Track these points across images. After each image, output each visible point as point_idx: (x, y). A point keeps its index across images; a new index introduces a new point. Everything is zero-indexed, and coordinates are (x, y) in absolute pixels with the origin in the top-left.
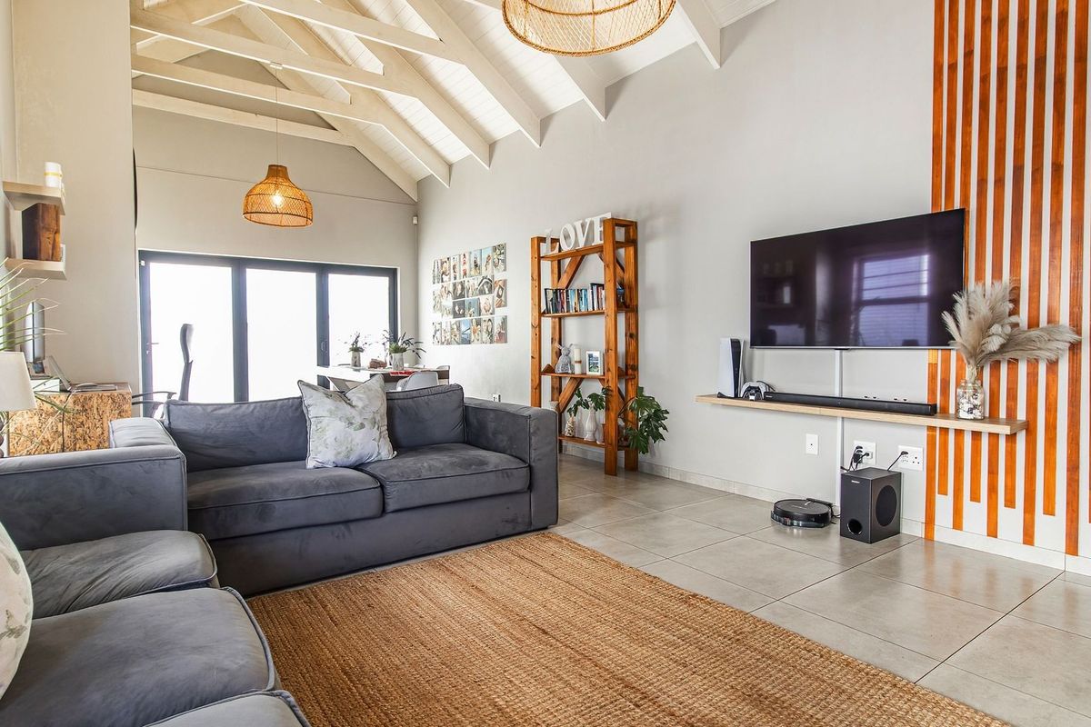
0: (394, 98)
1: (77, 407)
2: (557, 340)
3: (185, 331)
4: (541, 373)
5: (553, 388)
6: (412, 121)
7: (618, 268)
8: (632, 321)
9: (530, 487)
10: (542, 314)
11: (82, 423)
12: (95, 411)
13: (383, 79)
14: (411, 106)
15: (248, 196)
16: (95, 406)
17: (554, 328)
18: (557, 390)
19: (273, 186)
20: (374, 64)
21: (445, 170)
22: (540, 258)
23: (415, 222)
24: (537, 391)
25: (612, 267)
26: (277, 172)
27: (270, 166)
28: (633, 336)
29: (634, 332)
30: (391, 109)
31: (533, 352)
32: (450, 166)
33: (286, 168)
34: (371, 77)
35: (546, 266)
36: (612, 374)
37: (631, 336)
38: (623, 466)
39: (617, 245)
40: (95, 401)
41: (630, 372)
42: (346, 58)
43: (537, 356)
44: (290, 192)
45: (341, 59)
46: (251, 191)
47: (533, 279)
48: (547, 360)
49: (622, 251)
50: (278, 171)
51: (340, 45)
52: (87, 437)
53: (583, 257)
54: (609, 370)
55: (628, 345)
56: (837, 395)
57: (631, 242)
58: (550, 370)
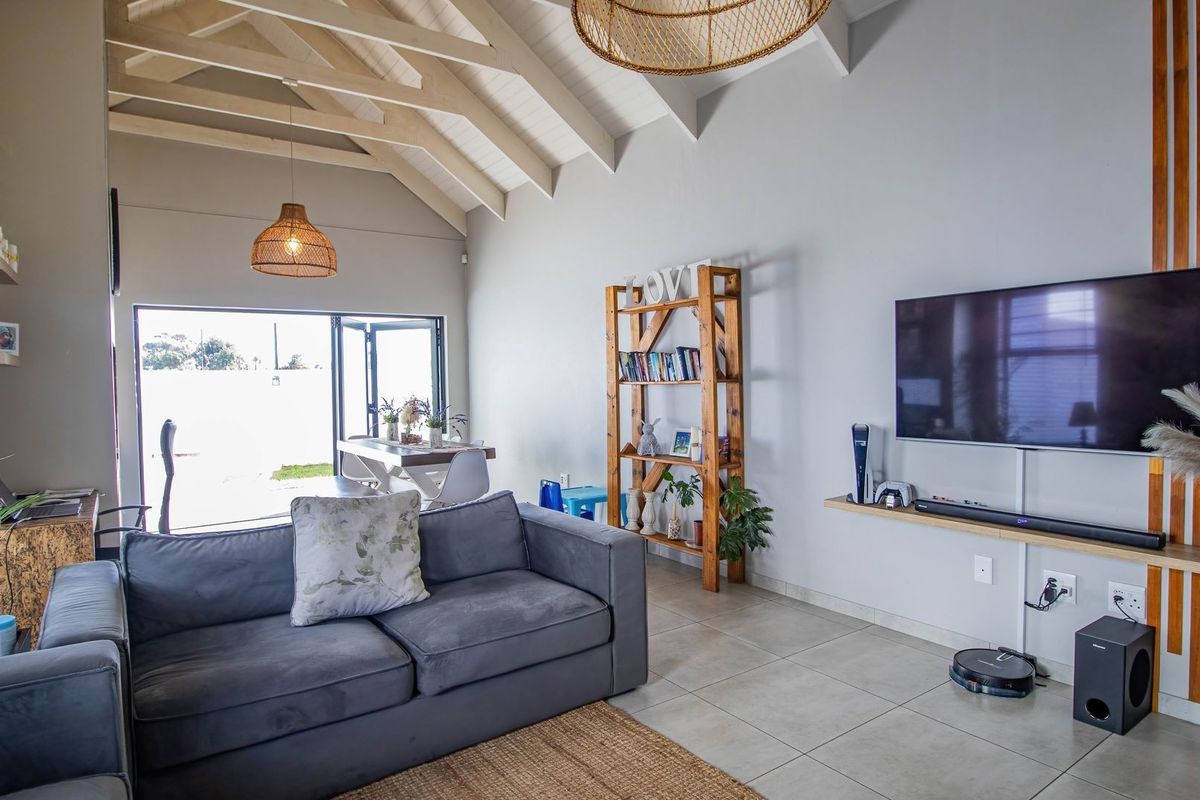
0: (435, 115)
1: (22, 545)
2: (640, 411)
3: (168, 430)
4: (620, 455)
5: (634, 472)
6: (458, 142)
7: (717, 327)
8: (736, 394)
9: (611, 639)
10: (619, 381)
11: (29, 565)
12: (46, 548)
13: (424, 95)
14: (458, 126)
15: (257, 242)
16: (45, 542)
17: (635, 397)
18: (641, 473)
19: (288, 230)
20: (412, 77)
21: (497, 199)
22: (617, 311)
23: (464, 261)
24: (616, 476)
25: (709, 327)
26: (292, 213)
27: (284, 205)
28: (738, 412)
29: (738, 407)
30: (432, 128)
31: (609, 428)
32: (505, 195)
33: (303, 207)
34: (406, 92)
35: (625, 321)
36: (711, 462)
37: (734, 413)
38: (726, 575)
39: (714, 298)
40: (46, 535)
41: (733, 458)
42: (378, 69)
43: (615, 434)
44: (310, 237)
45: (372, 70)
46: (260, 237)
47: (608, 339)
48: (627, 438)
49: (721, 306)
50: (293, 211)
51: (371, 52)
52: (35, 582)
53: (671, 311)
54: (707, 458)
55: (730, 424)
56: (1019, 510)
57: (734, 294)
58: (631, 450)
